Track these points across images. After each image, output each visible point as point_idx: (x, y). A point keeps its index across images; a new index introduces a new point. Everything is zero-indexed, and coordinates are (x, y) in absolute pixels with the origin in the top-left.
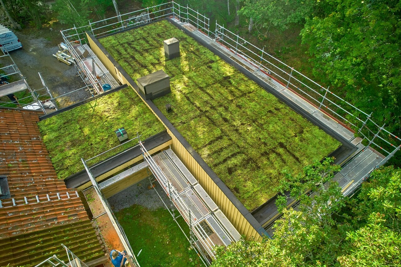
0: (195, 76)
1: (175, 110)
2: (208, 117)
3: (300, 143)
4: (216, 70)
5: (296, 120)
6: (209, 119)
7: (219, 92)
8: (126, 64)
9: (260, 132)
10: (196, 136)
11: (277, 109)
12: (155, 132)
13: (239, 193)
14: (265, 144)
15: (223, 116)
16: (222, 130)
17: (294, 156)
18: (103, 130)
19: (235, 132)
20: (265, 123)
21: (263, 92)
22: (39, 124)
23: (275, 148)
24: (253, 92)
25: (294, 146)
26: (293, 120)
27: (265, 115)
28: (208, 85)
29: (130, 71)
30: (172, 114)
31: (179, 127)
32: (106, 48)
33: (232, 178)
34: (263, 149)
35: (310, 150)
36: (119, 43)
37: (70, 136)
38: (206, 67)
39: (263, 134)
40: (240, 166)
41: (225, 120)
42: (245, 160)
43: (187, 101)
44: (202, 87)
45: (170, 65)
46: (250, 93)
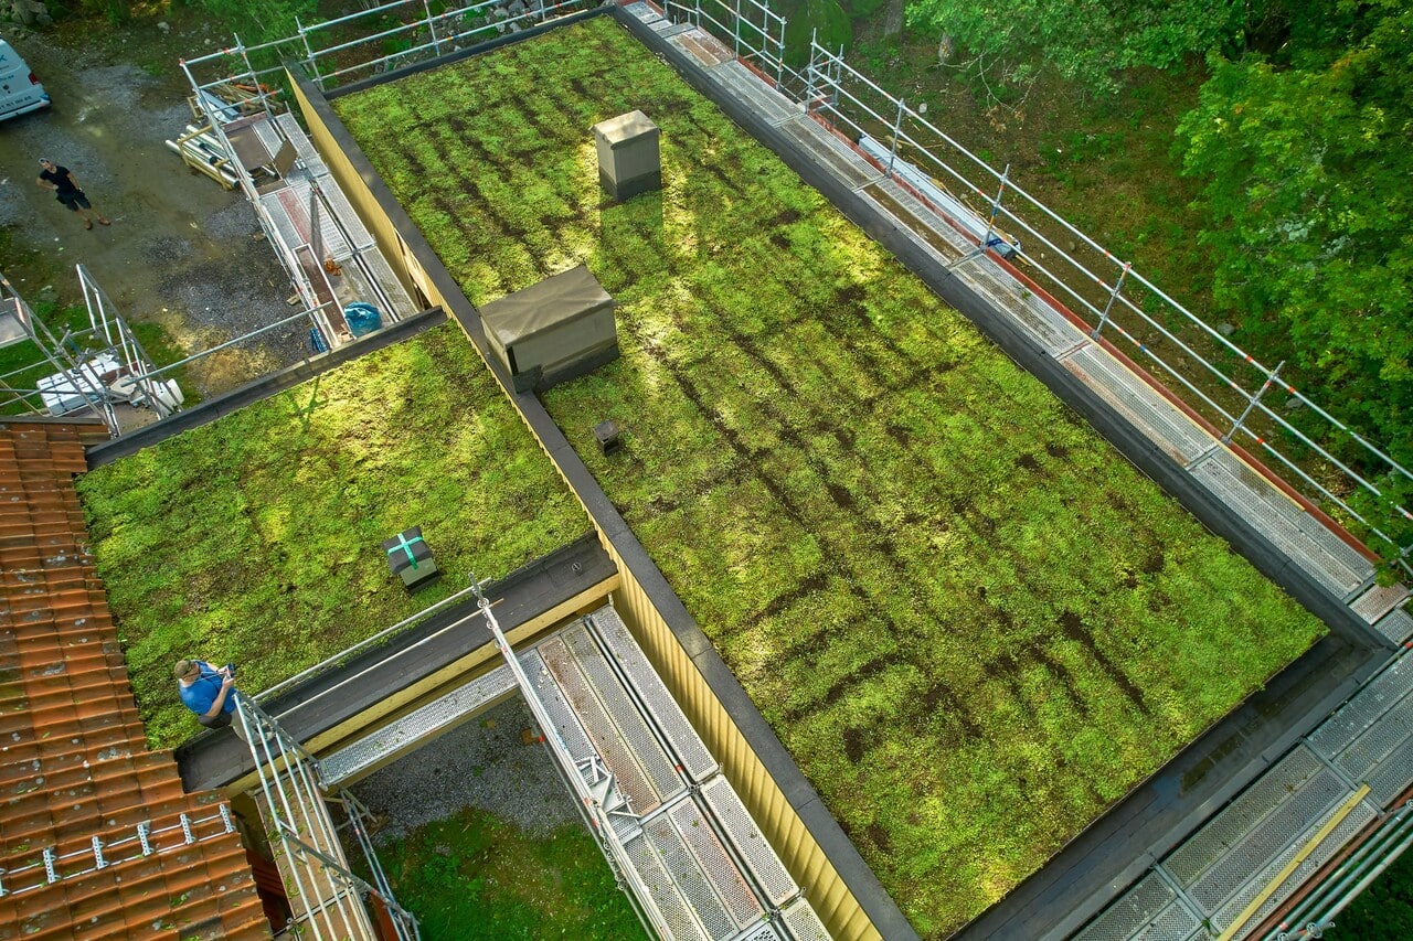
0: (720, 282)
1: (635, 444)
2: (767, 480)
3: (1149, 620)
4: (807, 254)
5: (1135, 505)
6: (774, 489)
7: (818, 363)
8: (441, 218)
9: (982, 559)
10: (714, 567)
11: (1056, 451)
12: (549, 539)
13: (888, 851)
14: (1004, 618)
15: (832, 480)
16: (824, 544)
17: (1122, 680)
18: (340, 523)
19: (880, 555)
20: (1006, 518)
21: (1001, 369)
22: (83, 485)
23: (1043, 639)
24: (956, 363)
25: (1126, 635)
26: (1120, 506)
27: (1008, 478)
28: (773, 328)
29: (455, 253)
30: (621, 464)
31: (648, 526)
32: (362, 143)
33: (862, 777)
34: (996, 642)
35: (1189, 655)
36: (418, 117)
37: (207, 543)
38: (767, 241)
39: (994, 570)
40: (896, 724)
41: (841, 497)
42: (919, 695)
43: (684, 401)
44: (749, 338)
45: (620, 228)
46: (945, 367)
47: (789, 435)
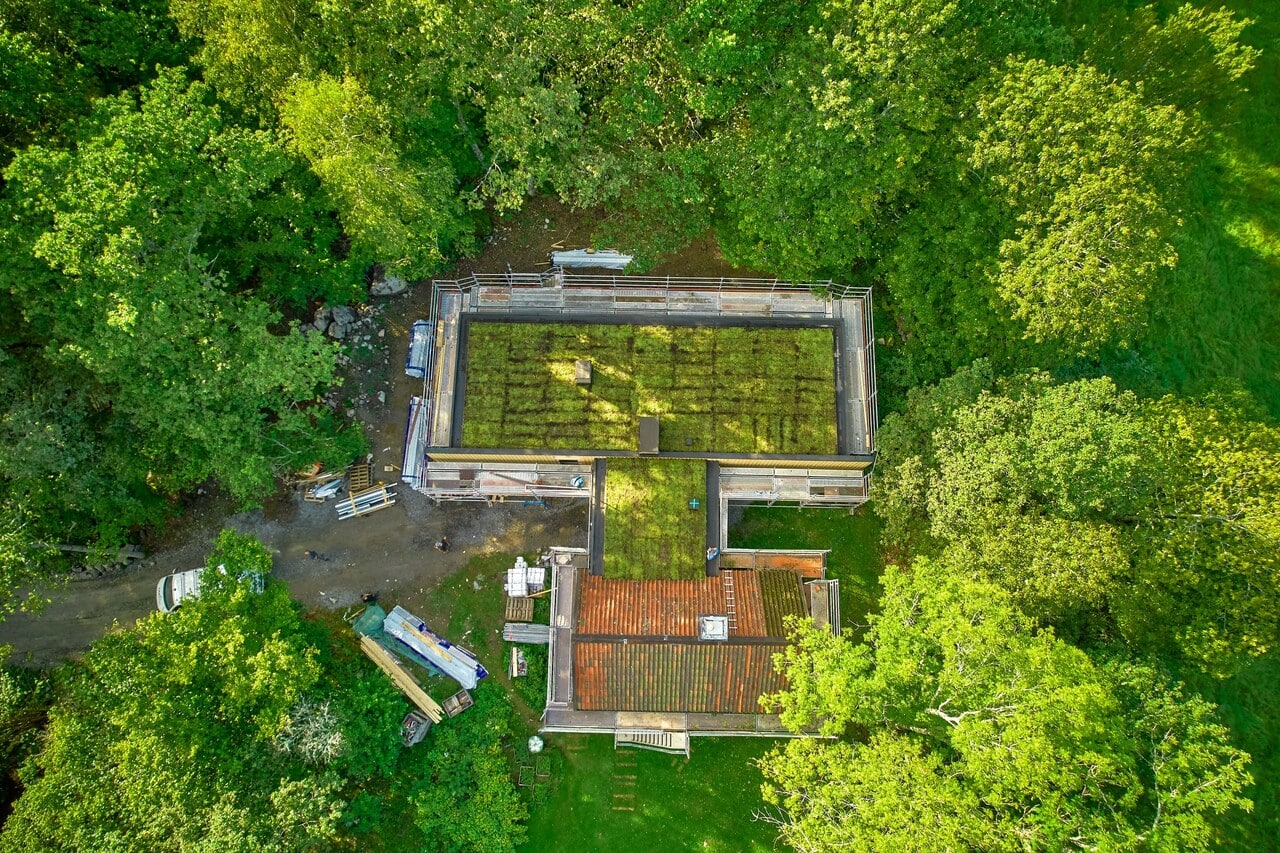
0: (646, 378)
1: (690, 436)
3: (807, 361)
4: (650, 348)
5: (781, 337)
6: (724, 413)
7: (692, 374)
8: (562, 439)
9: (772, 382)
12: (701, 471)
15: (730, 398)
16: (746, 413)
19: (757, 403)
20: (766, 369)
23: (797, 386)
24: (715, 341)
25: (807, 369)
27: (756, 359)
28: (673, 377)
31: (716, 447)
33: (801, 443)
35: (819, 360)
36: (496, 421)
37: (650, 552)
38: (637, 354)
39: (776, 382)
40: (795, 429)
42: (792, 420)
43: (684, 415)
44: (672, 386)
47: (711, 399)
